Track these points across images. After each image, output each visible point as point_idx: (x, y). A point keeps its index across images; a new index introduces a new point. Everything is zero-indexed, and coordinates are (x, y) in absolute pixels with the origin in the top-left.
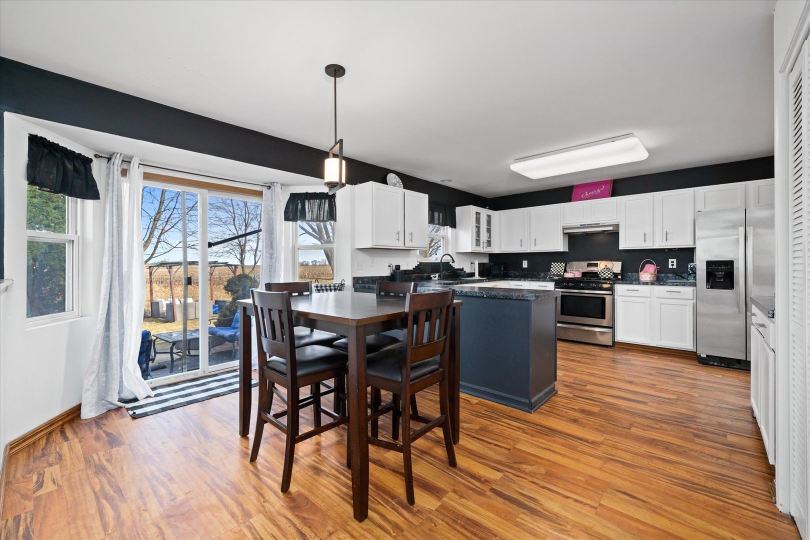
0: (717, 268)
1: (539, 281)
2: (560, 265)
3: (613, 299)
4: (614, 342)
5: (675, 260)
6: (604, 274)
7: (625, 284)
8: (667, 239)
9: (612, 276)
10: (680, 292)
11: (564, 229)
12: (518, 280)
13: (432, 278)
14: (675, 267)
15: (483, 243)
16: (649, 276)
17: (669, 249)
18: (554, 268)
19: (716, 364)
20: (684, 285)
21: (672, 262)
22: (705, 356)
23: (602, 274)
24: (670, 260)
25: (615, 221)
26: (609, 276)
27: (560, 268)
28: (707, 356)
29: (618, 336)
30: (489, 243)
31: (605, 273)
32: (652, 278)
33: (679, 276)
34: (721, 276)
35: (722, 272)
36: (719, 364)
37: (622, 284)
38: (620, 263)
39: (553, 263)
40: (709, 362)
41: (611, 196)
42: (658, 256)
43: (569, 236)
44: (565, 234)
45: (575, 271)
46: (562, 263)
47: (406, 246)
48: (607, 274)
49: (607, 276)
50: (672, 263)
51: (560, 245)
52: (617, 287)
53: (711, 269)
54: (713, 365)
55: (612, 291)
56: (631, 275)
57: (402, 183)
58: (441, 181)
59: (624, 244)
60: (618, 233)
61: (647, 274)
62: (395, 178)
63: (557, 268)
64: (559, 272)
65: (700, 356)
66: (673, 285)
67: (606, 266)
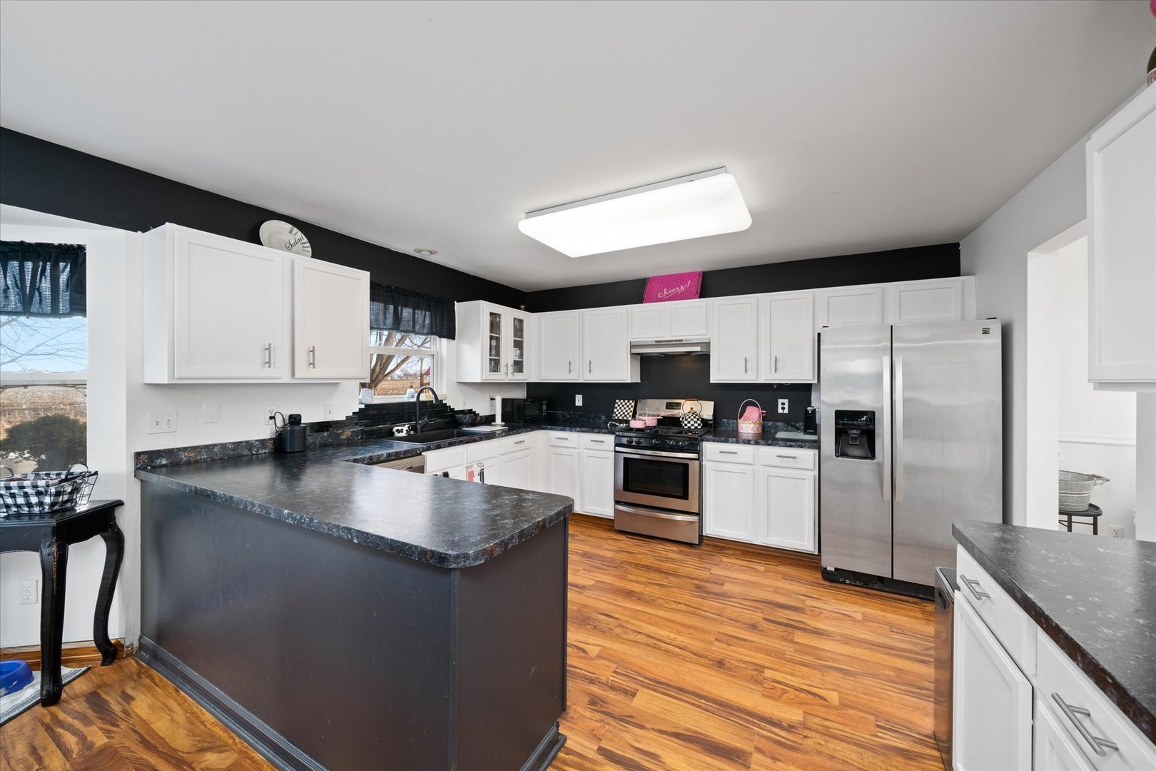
0: (850, 422)
1: (593, 432)
2: (628, 404)
3: (701, 466)
4: (701, 537)
5: (786, 401)
6: (689, 422)
7: (718, 441)
8: (776, 369)
9: (699, 425)
10: (796, 458)
11: (632, 346)
12: (561, 430)
13: (394, 433)
14: (786, 411)
15: (506, 366)
16: (752, 425)
17: (780, 385)
18: (618, 408)
19: (847, 582)
20: (801, 447)
21: (783, 404)
22: (833, 570)
23: (686, 422)
24: (780, 401)
25: (704, 337)
26: (696, 425)
27: (627, 409)
28: (835, 568)
29: (707, 527)
30: (518, 366)
31: (689, 420)
32: (755, 429)
33: (792, 426)
34: (855, 436)
35: (857, 430)
36: (853, 583)
37: (713, 441)
38: (712, 404)
39: (617, 401)
40: (837, 578)
41: (700, 297)
42: (764, 394)
43: (641, 357)
44: (633, 354)
45: (648, 415)
46: (631, 402)
47: (297, 376)
48: (692, 423)
49: (693, 425)
50: (783, 406)
51: (626, 373)
52: (705, 446)
53: (843, 424)
54: (844, 583)
55: (698, 453)
56: (727, 422)
57: (308, 245)
58: (415, 250)
59: (718, 375)
60: (709, 355)
61: (749, 424)
62: (291, 232)
63: (623, 408)
64: (626, 416)
65: (826, 569)
66: (786, 446)
67: (692, 409)
